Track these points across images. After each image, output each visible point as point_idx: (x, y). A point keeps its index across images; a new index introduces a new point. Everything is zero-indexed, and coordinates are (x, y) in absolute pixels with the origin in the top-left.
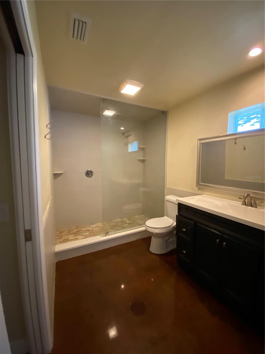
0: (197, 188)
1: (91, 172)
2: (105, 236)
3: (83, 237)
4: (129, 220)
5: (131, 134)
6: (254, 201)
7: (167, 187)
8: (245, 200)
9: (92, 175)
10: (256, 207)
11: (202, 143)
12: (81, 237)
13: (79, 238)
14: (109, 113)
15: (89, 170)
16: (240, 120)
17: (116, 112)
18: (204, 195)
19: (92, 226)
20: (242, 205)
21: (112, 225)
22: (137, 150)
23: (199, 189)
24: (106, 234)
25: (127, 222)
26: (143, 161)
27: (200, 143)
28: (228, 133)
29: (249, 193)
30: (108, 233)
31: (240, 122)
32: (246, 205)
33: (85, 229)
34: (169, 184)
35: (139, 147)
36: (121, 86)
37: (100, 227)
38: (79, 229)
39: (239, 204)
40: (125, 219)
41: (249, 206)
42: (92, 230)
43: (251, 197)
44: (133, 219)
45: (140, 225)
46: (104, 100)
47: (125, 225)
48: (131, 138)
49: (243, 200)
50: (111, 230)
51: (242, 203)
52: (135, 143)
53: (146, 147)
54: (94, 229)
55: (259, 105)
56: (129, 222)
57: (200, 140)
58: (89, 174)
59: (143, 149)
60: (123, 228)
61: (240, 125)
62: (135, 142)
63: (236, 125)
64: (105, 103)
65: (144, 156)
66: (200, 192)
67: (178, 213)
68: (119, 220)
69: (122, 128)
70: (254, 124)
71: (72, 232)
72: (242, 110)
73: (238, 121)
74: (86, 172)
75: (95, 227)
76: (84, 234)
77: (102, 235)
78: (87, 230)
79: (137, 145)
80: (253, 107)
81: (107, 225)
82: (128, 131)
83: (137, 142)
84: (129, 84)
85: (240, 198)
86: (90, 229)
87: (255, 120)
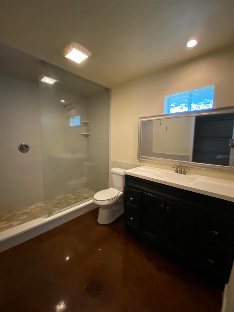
0: (138, 160)
1: (26, 146)
2: (49, 217)
3: (20, 222)
4: (73, 195)
5: (75, 107)
6: (184, 169)
7: (112, 160)
8: (177, 169)
9: (28, 151)
10: (185, 174)
11: (143, 121)
12: (16, 223)
13: (13, 224)
14: (48, 81)
15: (24, 144)
16: (172, 104)
17: (57, 80)
18: (143, 166)
19: (30, 207)
20: (175, 173)
21: (54, 202)
22: (80, 125)
23: (140, 161)
24: (49, 214)
25: (72, 198)
26: (87, 136)
27: (141, 121)
28: (164, 113)
29: (181, 163)
30: (51, 213)
31: (172, 105)
32: (178, 173)
33: (22, 212)
34: (113, 158)
35: (81, 121)
36: (66, 49)
37: (40, 207)
38: (13, 214)
39: (173, 172)
40: (69, 195)
41: (180, 173)
42: (31, 212)
43: (182, 166)
44: (78, 194)
45: (86, 198)
46: (43, 63)
47: (70, 201)
48: (73, 112)
49: (175, 169)
50: (55, 208)
51: (175, 172)
52: (77, 118)
53: (89, 122)
54: (33, 210)
55: (187, 92)
56: (74, 197)
57: (141, 118)
58: (24, 148)
59: (86, 124)
60: (69, 204)
61: (172, 107)
62: (77, 116)
63: (169, 108)
64: (44, 66)
65: (88, 131)
66: (140, 164)
67: (126, 184)
68: (63, 196)
69: (63, 101)
70: (183, 107)
71: (3, 218)
72: (174, 95)
73: (170, 104)
74: (20, 146)
75: (35, 208)
76: (21, 219)
77: (44, 216)
78: (24, 213)
79: (80, 119)
80: (182, 93)
81: (50, 204)
82: (70, 104)
83: (79, 116)
84: (75, 48)
85: (174, 167)
86: (29, 211)
87: (184, 105)
